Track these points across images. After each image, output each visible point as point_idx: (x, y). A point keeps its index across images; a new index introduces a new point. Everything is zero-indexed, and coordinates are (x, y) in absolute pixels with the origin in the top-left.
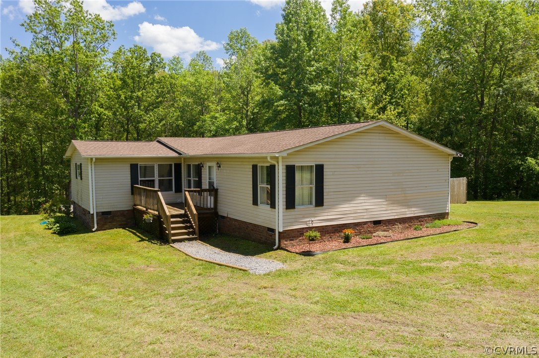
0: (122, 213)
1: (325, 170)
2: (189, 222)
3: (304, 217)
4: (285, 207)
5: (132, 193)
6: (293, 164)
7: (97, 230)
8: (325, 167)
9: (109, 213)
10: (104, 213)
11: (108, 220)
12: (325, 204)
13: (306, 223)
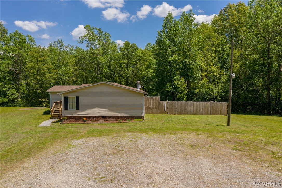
1: (80, 98)
3: (71, 113)
4: (64, 109)
6: (67, 96)
8: (80, 97)
12: (80, 109)
13: (72, 115)
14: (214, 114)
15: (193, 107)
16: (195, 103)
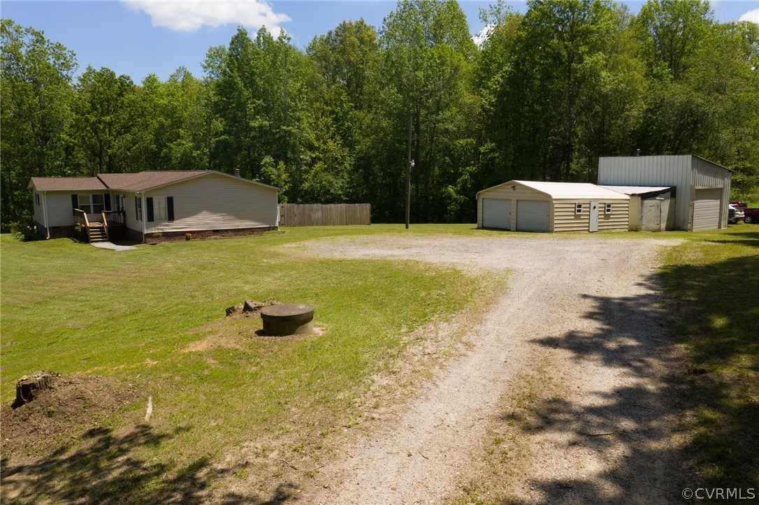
0: (67, 228)
1: (174, 200)
2: (104, 231)
3: (160, 226)
4: (147, 220)
5: (74, 215)
6: (151, 197)
7: (50, 238)
8: (172, 198)
9: (58, 227)
10: (54, 228)
11: (58, 232)
12: (175, 219)
13: (162, 230)
14: (352, 224)
15: (320, 212)
16: (324, 206)
